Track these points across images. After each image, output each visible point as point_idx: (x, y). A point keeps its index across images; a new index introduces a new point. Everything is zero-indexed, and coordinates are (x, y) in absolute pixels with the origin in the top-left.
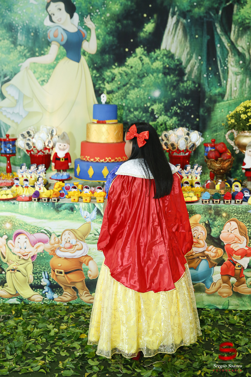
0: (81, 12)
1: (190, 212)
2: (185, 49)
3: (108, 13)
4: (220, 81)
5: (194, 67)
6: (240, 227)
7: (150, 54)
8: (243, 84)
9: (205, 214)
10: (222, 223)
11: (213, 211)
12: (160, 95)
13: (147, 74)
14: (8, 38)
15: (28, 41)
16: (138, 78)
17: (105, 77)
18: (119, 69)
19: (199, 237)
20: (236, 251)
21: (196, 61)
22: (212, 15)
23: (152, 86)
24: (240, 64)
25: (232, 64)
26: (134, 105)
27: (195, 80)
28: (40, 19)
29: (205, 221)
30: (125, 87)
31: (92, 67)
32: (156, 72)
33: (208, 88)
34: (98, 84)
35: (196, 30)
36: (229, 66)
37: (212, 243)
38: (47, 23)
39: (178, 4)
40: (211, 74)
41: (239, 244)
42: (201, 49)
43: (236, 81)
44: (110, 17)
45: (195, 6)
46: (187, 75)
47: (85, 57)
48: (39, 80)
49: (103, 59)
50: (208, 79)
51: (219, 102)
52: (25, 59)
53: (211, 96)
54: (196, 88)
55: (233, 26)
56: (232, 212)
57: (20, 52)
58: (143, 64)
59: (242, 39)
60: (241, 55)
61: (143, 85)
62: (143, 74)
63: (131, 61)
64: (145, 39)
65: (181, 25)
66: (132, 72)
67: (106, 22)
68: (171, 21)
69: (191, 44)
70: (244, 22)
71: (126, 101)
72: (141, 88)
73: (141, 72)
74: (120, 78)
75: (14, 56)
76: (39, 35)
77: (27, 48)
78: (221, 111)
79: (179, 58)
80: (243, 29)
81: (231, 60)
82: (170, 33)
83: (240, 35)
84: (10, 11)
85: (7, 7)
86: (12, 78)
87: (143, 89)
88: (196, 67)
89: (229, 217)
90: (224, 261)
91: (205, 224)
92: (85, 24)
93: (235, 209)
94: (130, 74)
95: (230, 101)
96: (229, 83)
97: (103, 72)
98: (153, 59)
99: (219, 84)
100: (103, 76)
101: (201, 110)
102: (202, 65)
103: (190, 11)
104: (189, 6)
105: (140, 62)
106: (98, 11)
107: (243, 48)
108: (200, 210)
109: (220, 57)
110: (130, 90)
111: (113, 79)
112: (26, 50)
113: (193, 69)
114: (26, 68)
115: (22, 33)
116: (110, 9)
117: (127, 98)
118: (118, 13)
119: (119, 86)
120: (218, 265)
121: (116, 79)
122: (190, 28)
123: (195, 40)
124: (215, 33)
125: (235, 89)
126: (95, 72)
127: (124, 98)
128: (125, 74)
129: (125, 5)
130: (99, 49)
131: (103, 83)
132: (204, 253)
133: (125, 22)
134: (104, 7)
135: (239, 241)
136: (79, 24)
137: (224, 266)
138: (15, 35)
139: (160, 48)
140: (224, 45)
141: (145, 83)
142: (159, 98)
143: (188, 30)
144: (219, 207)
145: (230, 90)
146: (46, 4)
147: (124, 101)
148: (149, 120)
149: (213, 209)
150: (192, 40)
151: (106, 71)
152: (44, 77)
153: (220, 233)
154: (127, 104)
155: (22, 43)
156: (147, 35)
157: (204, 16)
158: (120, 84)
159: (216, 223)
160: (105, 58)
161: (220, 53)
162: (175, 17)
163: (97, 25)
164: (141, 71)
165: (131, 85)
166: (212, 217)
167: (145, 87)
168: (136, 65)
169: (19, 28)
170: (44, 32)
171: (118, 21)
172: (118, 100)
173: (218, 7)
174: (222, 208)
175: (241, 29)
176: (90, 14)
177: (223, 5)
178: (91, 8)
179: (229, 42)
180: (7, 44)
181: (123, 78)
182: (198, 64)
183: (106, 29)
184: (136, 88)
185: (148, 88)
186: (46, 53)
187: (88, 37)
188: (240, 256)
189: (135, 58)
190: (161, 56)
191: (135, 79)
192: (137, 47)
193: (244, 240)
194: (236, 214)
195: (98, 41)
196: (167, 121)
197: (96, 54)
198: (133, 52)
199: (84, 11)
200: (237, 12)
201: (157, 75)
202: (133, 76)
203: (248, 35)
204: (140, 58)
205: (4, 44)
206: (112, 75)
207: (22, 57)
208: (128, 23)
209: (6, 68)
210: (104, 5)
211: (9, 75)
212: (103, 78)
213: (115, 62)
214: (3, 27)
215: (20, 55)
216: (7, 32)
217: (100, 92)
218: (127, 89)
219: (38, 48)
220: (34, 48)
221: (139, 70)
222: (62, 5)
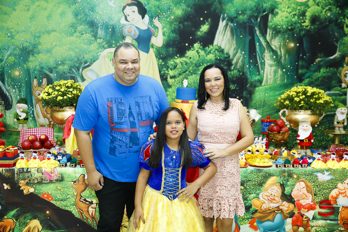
0: (151, 14)
1: (268, 175)
2: (232, 45)
3: (172, 16)
4: (259, 71)
5: (239, 59)
6: (307, 186)
7: (205, 48)
8: (276, 73)
9: (280, 176)
10: (293, 183)
11: (287, 173)
13: (202, 63)
14: (89, 32)
15: (106, 35)
16: (195, 67)
17: (169, 65)
18: (180, 60)
19: (275, 194)
20: (304, 206)
21: (240, 55)
22: (253, 21)
24: (273, 58)
25: (268, 58)
27: (240, 69)
28: (117, 18)
29: (280, 182)
30: (185, 74)
31: (158, 57)
33: (249, 76)
34: (163, 71)
35: (241, 32)
36: (265, 59)
37: (286, 200)
38: (123, 21)
39: (227, 12)
40: (252, 66)
41: (306, 200)
42: (244, 46)
43: (270, 71)
44: (174, 19)
45: (240, 14)
46: (234, 66)
47: (153, 49)
49: (168, 51)
50: (250, 69)
51: (258, 86)
52: (103, 49)
53: (252, 82)
54: (241, 75)
55: (268, 30)
56: (301, 175)
57: (99, 43)
58: (199, 56)
59: (275, 40)
60: (274, 52)
62: (200, 63)
63: (189, 53)
64: (201, 37)
65: (229, 27)
66: (191, 62)
67: (171, 23)
68: (222, 24)
69: (237, 42)
70: (276, 28)
72: (197, 74)
73: (198, 62)
74: (181, 66)
75: (94, 46)
76: (116, 31)
77: (105, 41)
78: (260, 94)
79: (227, 52)
80: (276, 32)
81: (267, 55)
82: (221, 33)
83: (273, 37)
84: (93, 11)
85: (90, 7)
86: (92, 64)
88: (241, 60)
89: (299, 179)
90: (294, 214)
91: (281, 184)
92: (154, 24)
93: (303, 172)
94: (189, 64)
95: (266, 86)
96: (265, 72)
97: (167, 62)
98: (207, 52)
99: (258, 73)
101: (245, 93)
102: (245, 58)
103: (236, 17)
104: (235, 13)
105: (197, 54)
106: (164, 14)
107: (276, 47)
108: (277, 173)
109: (259, 52)
110: (189, 76)
111: (175, 67)
112: (104, 42)
113: (239, 61)
114: (104, 56)
115: (102, 29)
116: (174, 13)
118: (181, 16)
119: (180, 72)
120: (290, 217)
121: (177, 67)
122: (236, 30)
123: (240, 39)
124: (255, 35)
125: (270, 77)
126: (161, 61)
128: (185, 63)
129: (186, 11)
130: (164, 43)
131: (167, 69)
132: (279, 208)
133: (186, 23)
135: (306, 198)
136: (149, 23)
137: (294, 218)
138: (96, 30)
139: (213, 44)
140: (262, 44)
143: (234, 32)
144: (291, 171)
145: (266, 78)
146: (123, 7)
149: (287, 172)
150: (238, 39)
151: (170, 60)
153: (292, 191)
155: (102, 36)
156: (203, 34)
157: (247, 22)
158: (181, 71)
159: (289, 183)
160: (169, 50)
161: (259, 49)
162: (225, 21)
163: (163, 25)
164: (197, 61)
165: (190, 72)
166: (285, 179)
168: (194, 57)
169: (99, 25)
170: (120, 28)
171: (180, 22)
172: (179, 84)
173: (257, 15)
174: (293, 171)
175: (274, 32)
176: (158, 16)
177: (261, 15)
178: (159, 11)
179: (265, 42)
180: (89, 37)
181: (183, 67)
182: (242, 58)
183: (170, 28)
184: (193, 75)
188: (307, 210)
189: (193, 51)
190: (214, 50)
191: (193, 67)
192: (195, 43)
193: (310, 197)
194: (304, 176)
195: (164, 37)
197: (162, 47)
198: (192, 47)
199: (153, 14)
200: (271, 20)
202: (192, 65)
203: (279, 37)
204: (197, 51)
205: (86, 37)
206: (174, 64)
207: (101, 48)
208: (188, 24)
209: (87, 56)
210: (169, 10)
211: (89, 61)
212: (167, 66)
213: (177, 54)
214: (86, 24)
215: (99, 46)
216: (89, 28)
217: (165, 77)
218: (187, 75)
219: (115, 41)
220: (111, 41)
221: (196, 60)
222: (135, 8)
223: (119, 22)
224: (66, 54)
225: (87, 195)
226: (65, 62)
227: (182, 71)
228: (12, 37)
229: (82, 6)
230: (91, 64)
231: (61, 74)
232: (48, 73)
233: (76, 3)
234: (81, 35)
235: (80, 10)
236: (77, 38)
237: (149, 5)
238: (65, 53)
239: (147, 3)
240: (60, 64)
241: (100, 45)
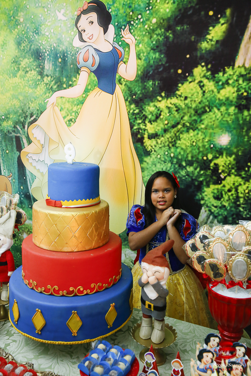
0: (118, 22)
3: (154, 17)
7: (216, 75)
12: (230, 143)
13: (209, 108)
14: (35, 68)
15: (55, 70)
16: (194, 115)
17: (147, 114)
18: (166, 102)
23: (217, 127)
26: (187, 157)
28: (68, 39)
30: (175, 129)
31: (129, 99)
32: (225, 104)
34: (136, 125)
38: (77, 43)
44: (157, 23)
47: (120, 85)
48: (66, 120)
49: (144, 88)
52: (51, 93)
57: (47, 84)
61: (203, 126)
62: (204, 108)
63: (185, 88)
64: (209, 52)
66: (186, 105)
67: (151, 32)
71: (176, 151)
72: (199, 130)
73: (200, 106)
74: (168, 114)
75: (41, 89)
76: (67, 61)
77: (54, 79)
84: (38, 34)
85: (34, 28)
87: (202, 132)
92: (122, 39)
94: (182, 110)
97: (144, 107)
98: (220, 83)
105: (199, 89)
106: (140, 17)
110: (182, 133)
111: (158, 117)
112: (52, 81)
114: (53, 104)
115: (49, 60)
116: (157, 11)
117: (177, 145)
118: (170, 15)
119: (166, 126)
121: (161, 117)
126: (133, 106)
127: (173, 146)
130: (139, 72)
131: (144, 122)
133: (179, 28)
134: (149, 9)
136: (115, 40)
138: (42, 64)
139: (234, 65)
141: (206, 122)
142: (229, 147)
146: (76, 18)
147: (173, 150)
148: (209, 181)
151: (149, 105)
152: (71, 115)
154: (176, 154)
155: (49, 73)
156: (212, 45)
158: (167, 124)
160: (148, 85)
163: (138, 38)
164: (200, 103)
165: (184, 125)
167: (206, 128)
168: (192, 95)
169: (46, 55)
170: (72, 56)
172: (163, 149)
176: (129, 23)
178: (131, 13)
180: (34, 75)
181: (172, 115)
183: (150, 43)
184: (191, 131)
185: (211, 131)
186: (74, 83)
189: (192, 83)
190: (235, 78)
191: (190, 116)
192: (197, 67)
195: (139, 61)
196: (240, 185)
197: (136, 81)
198: (189, 75)
199: (121, 20)
201: (227, 110)
202: (188, 112)
204: (200, 82)
205: (31, 76)
206: (156, 110)
207: (49, 91)
208: (183, 29)
209: (33, 105)
210: (148, 6)
211: (36, 114)
212: (144, 115)
213: (162, 92)
214: (30, 55)
215: (47, 88)
216: (34, 61)
217: (139, 136)
218: (178, 131)
219: (66, 78)
220: (61, 78)
221: (197, 102)
222: (94, 16)
223: (71, 44)
224: (10, 105)
226: (8, 116)
227: (169, 125)
229: (24, 28)
230: (38, 117)
231: (6, 133)
233: (17, 25)
234: (25, 73)
235: (23, 35)
236: (21, 79)
237: (115, 5)
238: (8, 103)
239: (111, 3)
240: (4, 120)
241: (48, 86)
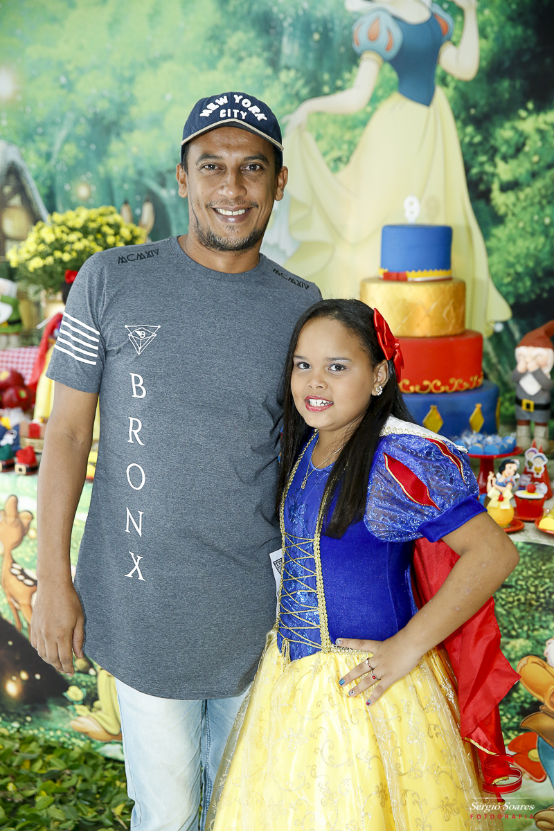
14: (259, 51)
15: (305, 57)
17: (498, 143)
18: (536, 121)
30: (553, 172)
31: (463, 116)
34: (477, 165)
38: (353, 3)
48: (329, 158)
49: (494, 93)
52: (296, 103)
57: (286, 86)
74: (539, 144)
76: (332, 38)
77: (303, 75)
97: (491, 131)
100: (492, 142)
111: (519, 149)
112: (299, 79)
114: (300, 126)
115: (292, 36)
119: (536, 167)
121: (527, 149)
126: (470, 129)
127: (549, 203)
130: (484, 64)
131: (492, 160)
138: (276, 44)
147: (548, 210)
151: (502, 126)
152: (340, 149)
155: (293, 61)
158: (537, 163)
160: (500, 89)
169: (286, 24)
170: (345, 28)
172: (530, 210)
180: (258, 67)
181: (547, 145)
183: (506, 5)
186: (348, 85)
187: (457, 32)
195: (484, 42)
197: (477, 80)
205: (251, 67)
206: (517, 137)
212: (493, 146)
213: (528, 100)
216: (258, 37)
217: (482, 187)
219: (330, 72)
220: (319, 72)
225: (27, 560)
227: (542, 163)
228: (69, 87)
232: (154, 186)
234: (238, 62)
236: (227, 73)
241: (289, 90)
